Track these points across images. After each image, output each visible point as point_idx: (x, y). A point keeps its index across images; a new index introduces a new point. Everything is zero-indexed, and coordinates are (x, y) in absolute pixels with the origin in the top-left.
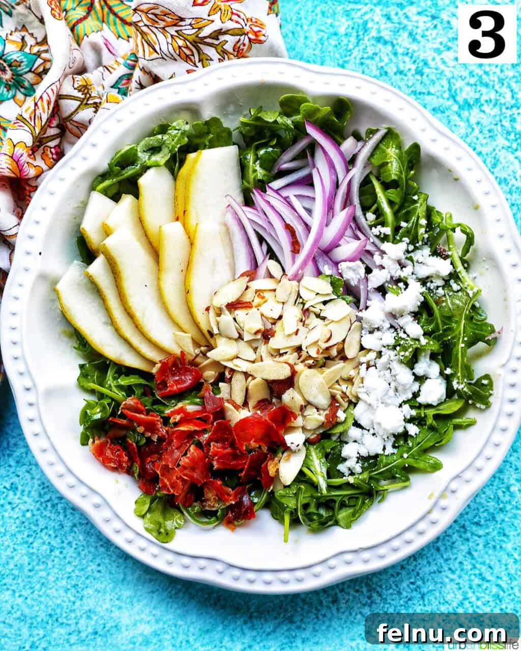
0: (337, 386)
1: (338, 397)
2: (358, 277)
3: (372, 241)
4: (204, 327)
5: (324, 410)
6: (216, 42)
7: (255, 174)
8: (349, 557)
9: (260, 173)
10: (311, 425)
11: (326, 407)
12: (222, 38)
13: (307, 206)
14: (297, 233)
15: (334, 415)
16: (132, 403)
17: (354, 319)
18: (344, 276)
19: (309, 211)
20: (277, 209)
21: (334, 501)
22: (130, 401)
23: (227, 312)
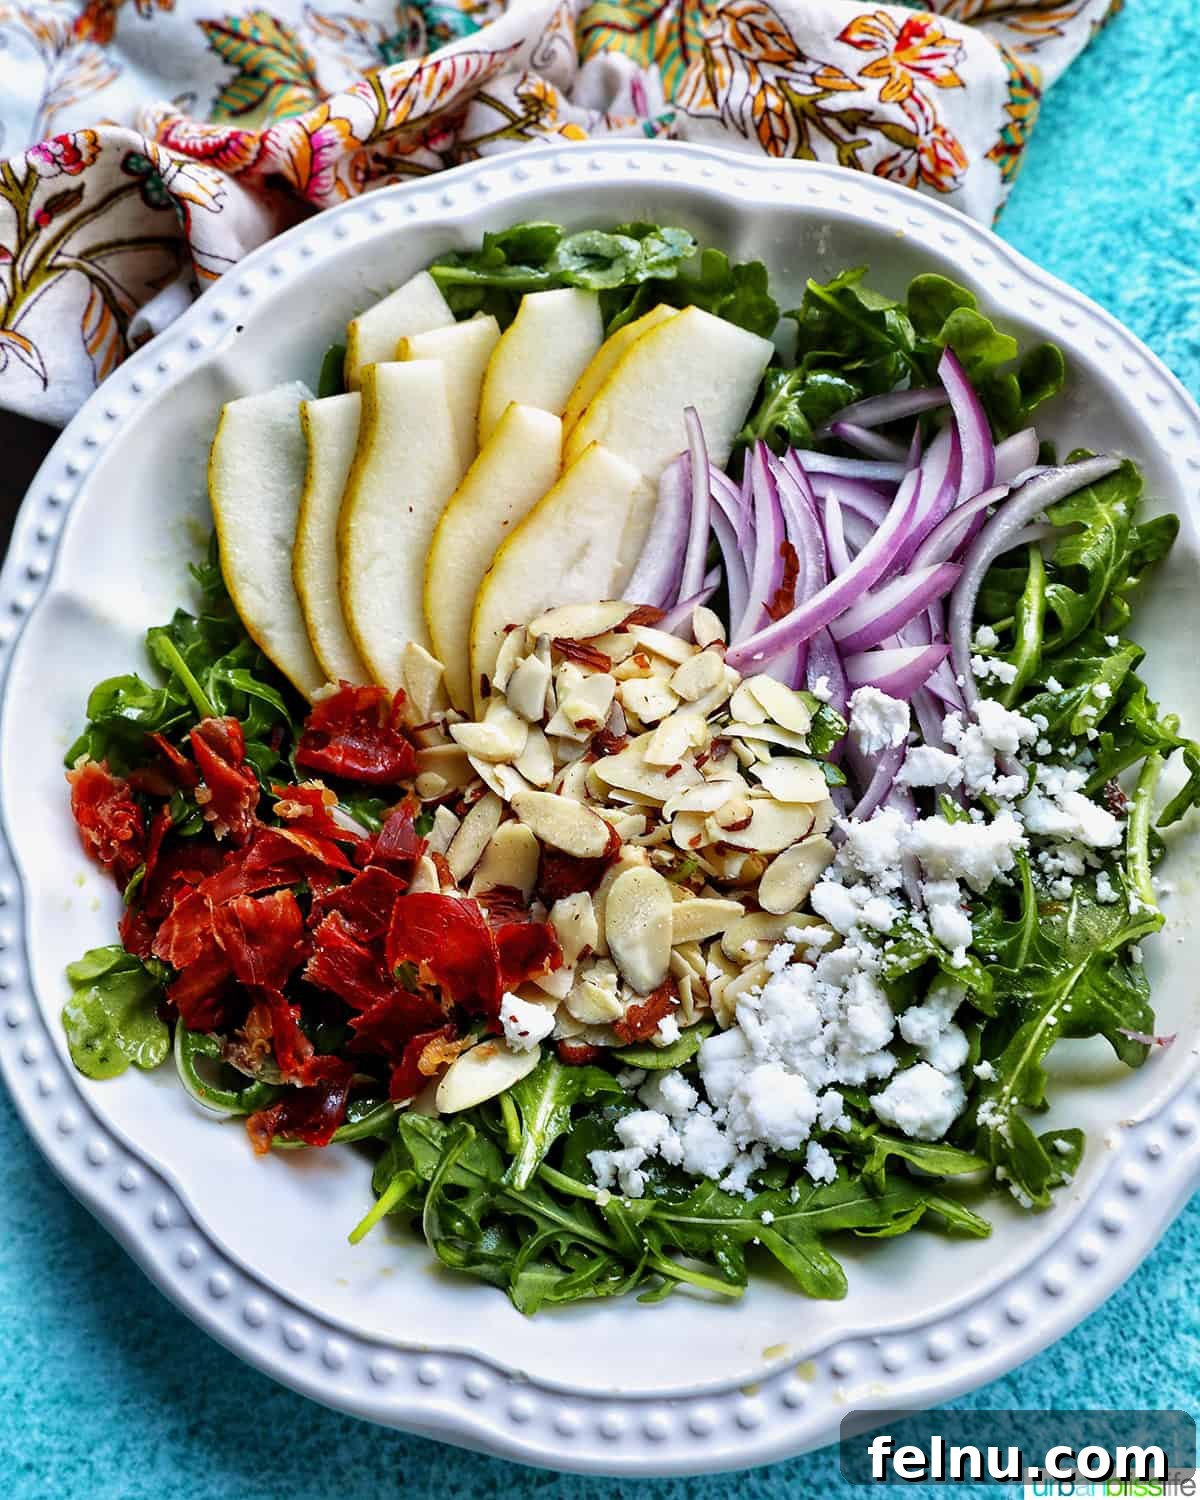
0: (698, 957)
1: (687, 984)
2: (887, 740)
3: (961, 681)
4: (480, 664)
5: (636, 994)
6: (847, 137)
7: (778, 414)
8: (480, 1379)
9: (792, 416)
10: (585, 1012)
11: (645, 988)
12: (863, 133)
13: (855, 540)
14: (799, 576)
15: (652, 1020)
16: (223, 730)
17: (823, 825)
18: (854, 717)
19: (853, 551)
20: (784, 506)
21: (532, 1228)
22: (223, 724)
23: (547, 655)
